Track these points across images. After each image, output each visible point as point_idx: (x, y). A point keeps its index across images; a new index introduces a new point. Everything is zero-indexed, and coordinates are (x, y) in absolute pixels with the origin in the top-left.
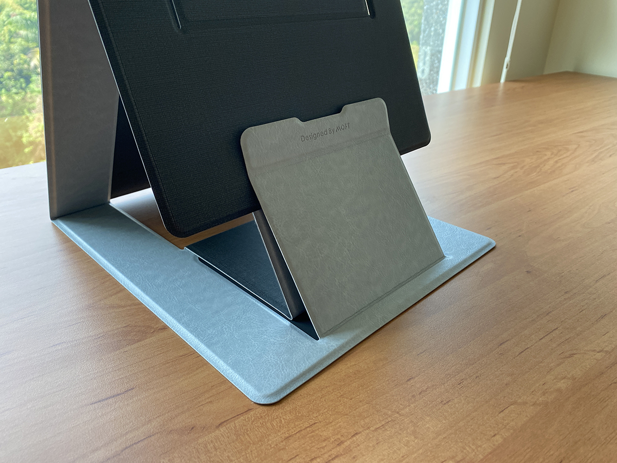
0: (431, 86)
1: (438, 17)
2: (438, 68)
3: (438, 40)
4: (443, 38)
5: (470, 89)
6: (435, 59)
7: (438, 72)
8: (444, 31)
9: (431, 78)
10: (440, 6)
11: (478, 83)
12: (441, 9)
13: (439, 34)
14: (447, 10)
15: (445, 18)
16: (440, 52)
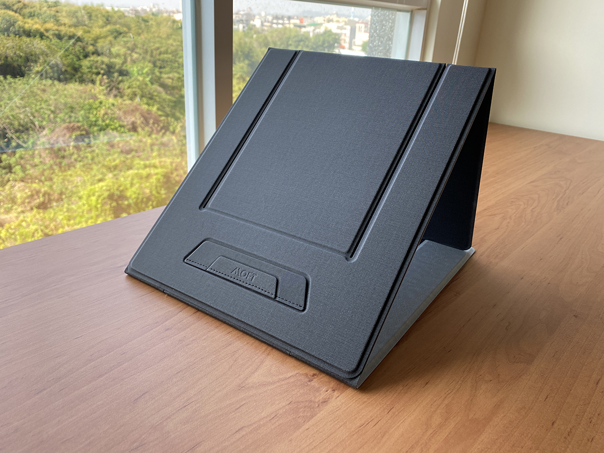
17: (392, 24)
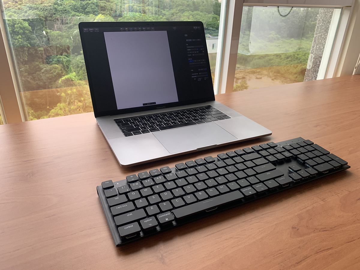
0: (314, 73)
1: (321, 41)
2: (319, 65)
3: (320, 52)
4: (323, 51)
5: (335, 78)
6: (318, 60)
7: (318, 67)
8: (324, 48)
9: (315, 69)
10: (323, 36)
11: (339, 75)
12: (323, 37)
13: (321, 49)
14: (326, 38)
15: (325, 42)
16: (321, 57)
17: (331, 14)
